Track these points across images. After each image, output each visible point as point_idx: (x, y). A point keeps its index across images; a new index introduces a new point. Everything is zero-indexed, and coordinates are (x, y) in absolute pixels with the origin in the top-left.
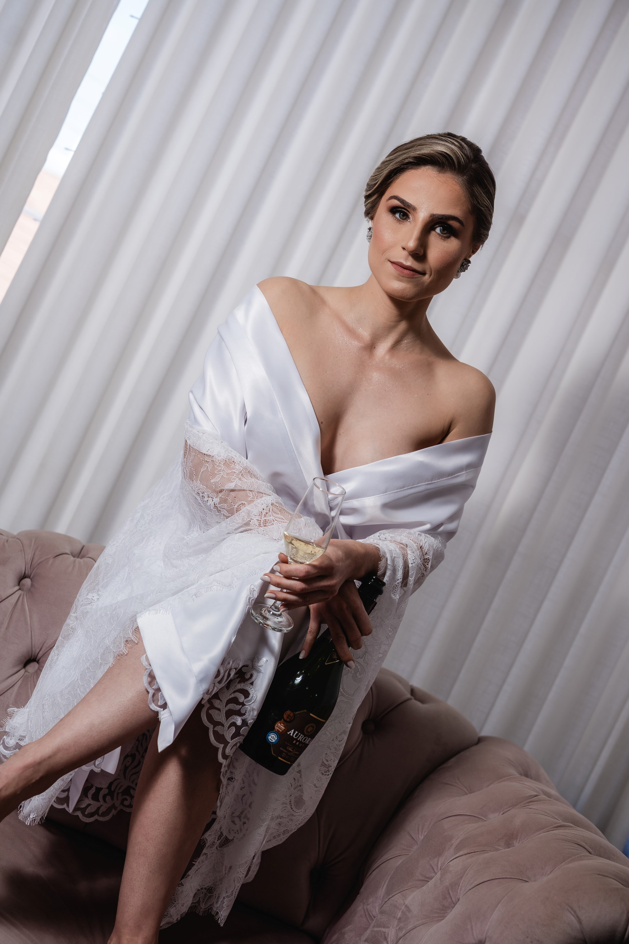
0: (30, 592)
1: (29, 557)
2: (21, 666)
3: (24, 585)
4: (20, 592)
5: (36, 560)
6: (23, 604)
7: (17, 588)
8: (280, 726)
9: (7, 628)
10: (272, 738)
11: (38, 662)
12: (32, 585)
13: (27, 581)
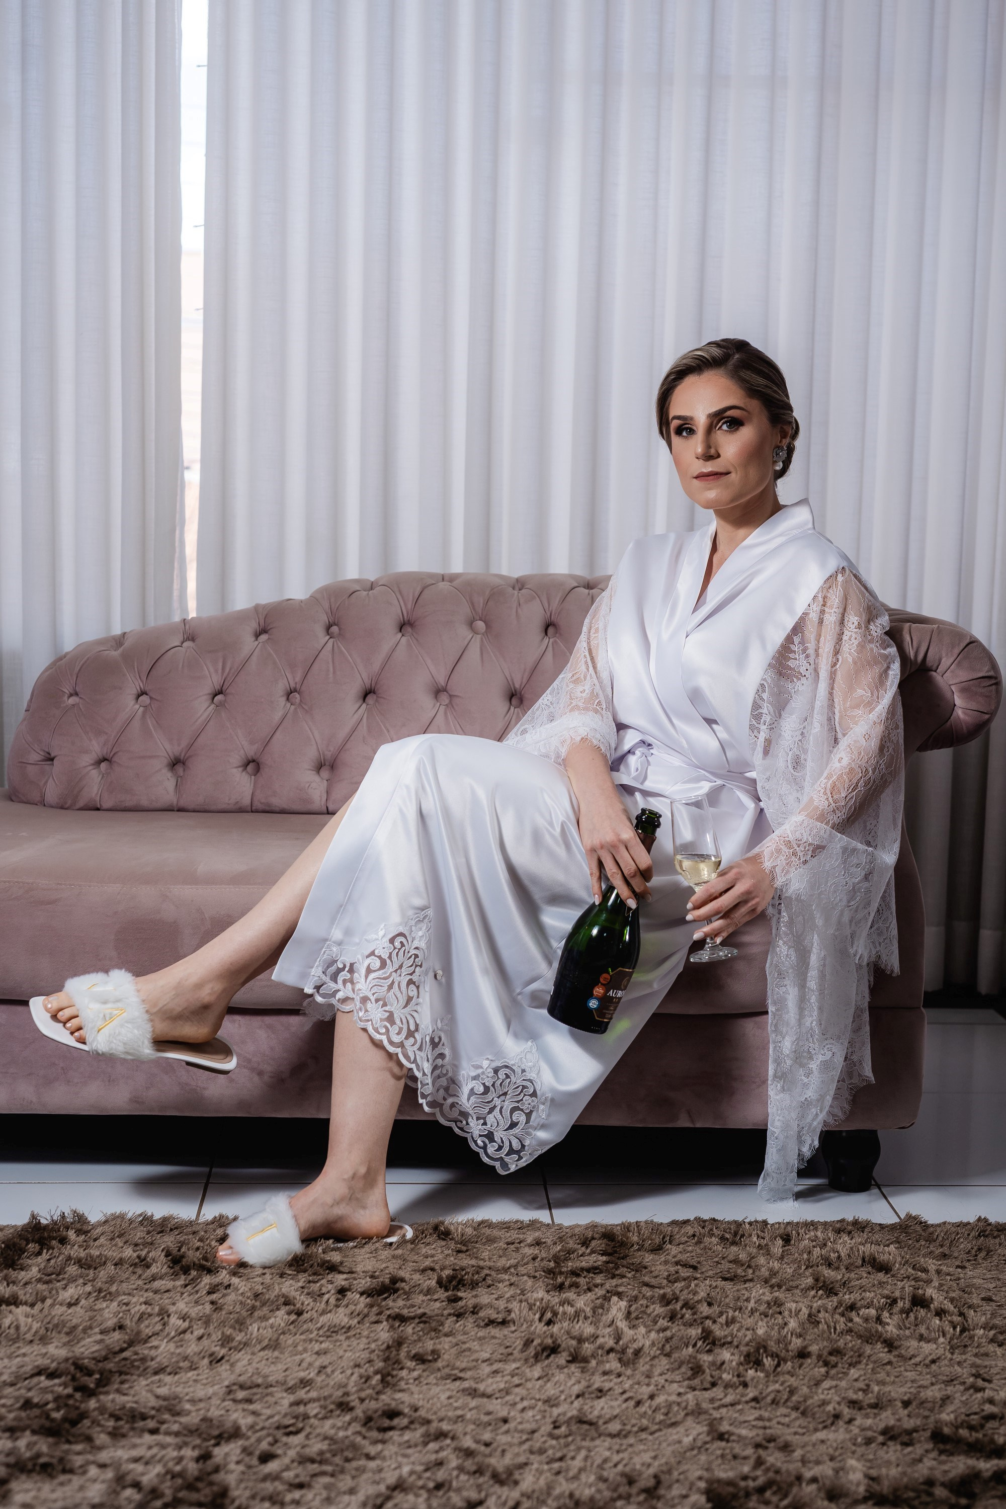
0: (341, 635)
1: (327, 606)
2: (361, 701)
3: (332, 633)
4: (332, 640)
5: (333, 606)
6: (338, 647)
7: (328, 637)
8: (599, 991)
9: (334, 672)
10: (593, 1004)
11: (374, 693)
12: (340, 629)
13: (335, 629)
